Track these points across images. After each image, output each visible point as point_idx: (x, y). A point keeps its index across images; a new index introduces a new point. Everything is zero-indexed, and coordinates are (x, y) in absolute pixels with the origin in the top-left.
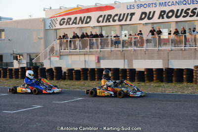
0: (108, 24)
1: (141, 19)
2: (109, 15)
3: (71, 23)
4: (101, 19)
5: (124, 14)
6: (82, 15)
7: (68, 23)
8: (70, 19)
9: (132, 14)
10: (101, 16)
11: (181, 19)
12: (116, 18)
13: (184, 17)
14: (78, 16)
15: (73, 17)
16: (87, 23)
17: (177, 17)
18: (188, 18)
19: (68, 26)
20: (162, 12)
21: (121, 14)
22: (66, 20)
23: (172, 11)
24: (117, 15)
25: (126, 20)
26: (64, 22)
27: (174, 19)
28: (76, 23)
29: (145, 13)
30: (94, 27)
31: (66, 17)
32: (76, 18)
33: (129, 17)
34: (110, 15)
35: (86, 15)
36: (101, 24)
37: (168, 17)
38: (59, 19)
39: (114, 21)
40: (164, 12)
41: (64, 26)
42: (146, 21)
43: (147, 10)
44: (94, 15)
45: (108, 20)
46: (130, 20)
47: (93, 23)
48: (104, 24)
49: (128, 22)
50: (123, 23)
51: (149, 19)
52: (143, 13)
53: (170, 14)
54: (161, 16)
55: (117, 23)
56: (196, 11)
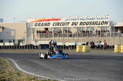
0: (58, 27)
1: (72, 25)
2: (58, 23)
3: (40, 25)
4: (55, 24)
5: (65, 23)
6: (46, 22)
7: (39, 25)
8: (40, 23)
9: (69, 23)
10: (55, 23)
11: (88, 26)
12: (62, 24)
13: (90, 25)
14: (44, 22)
15: (41, 23)
16: (48, 26)
18: (91, 26)
19: (39, 27)
20: (81, 22)
21: (63, 23)
22: (38, 24)
23: (85, 22)
24: (62, 23)
25: (66, 25)
26: (37, 25)
27: (85, 26)
28: (43, 26)
29: (74, 23)
30: (52, 28)
31: (38, 23)
32: (43, 23)
33: (67, 24)
34: (59, 23)
35: (48, 22)
36: (55, 27)
37: (83, 25)
38: (34, 23)
39: (61, 25)
40: (82, 22)
41: (37, 27)
42: (74, 26)
44: (52, 22)
45: (58, 25)
46: (68, 25)
47: (51, 26)
48: (56, 27)
49: (67, 26)
50: (64, 26)
51: (76, 25)
52: (73, 23)
53: (84, 24)
54: (81, 24)
55: (62, 26)
56: (95, 23)
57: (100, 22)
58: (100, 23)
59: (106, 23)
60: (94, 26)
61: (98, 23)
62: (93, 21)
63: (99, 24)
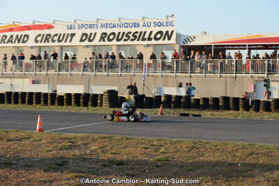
0: (46, 44)
1: (82, 40)
2: (48, 35)
3: (6, 41)
4: (39, 39)
5: (64, 34)
6: (19, 33)
7: (3, 41)
8: (6, 36)
9: (73, 35)
10: (39, 35)
11: (122, 42)
12: (56, 38)
13: (125, 40)
14: (15, 34)
15: (9, 34)
16: (24, 42)
17: (118, 40)
18: (129, 42)
19: (3, 45)
20: (103, 34)
21: (60, 34)
22: (1, 38)
23: (113, 34)
24: (56, 35)
25: (65, 42)
27: (115, 42)
28: (11, 42)
29: (86, 35)
30: (32, 47)
31: (1, 35)
32: (12, 36)
33: (69, 38)
34: (50, 35)
35: (24, 33)
36: (39, 44)
37: (109, 40)
39: (53, 41)
40: (106, 34)
42: (86, 43)
43: (88, 31)
44: (32, 34)
45: (47, 40)
46: (70, 41)
47: (31, 42)
48: (43, 44)
49: (68, 43)
50: (63, 44)
51: (90, 41)
52: (84, 34)
53: (111, 37)
54: (102, 38)
55: (57, 43)
56: (138, 35)
57: (151, 32)
58: (152, 36)
59: (168, 35)
60: (135, 42)
61: (146, 36)
62: (133, 30)
63: (150, 39)
